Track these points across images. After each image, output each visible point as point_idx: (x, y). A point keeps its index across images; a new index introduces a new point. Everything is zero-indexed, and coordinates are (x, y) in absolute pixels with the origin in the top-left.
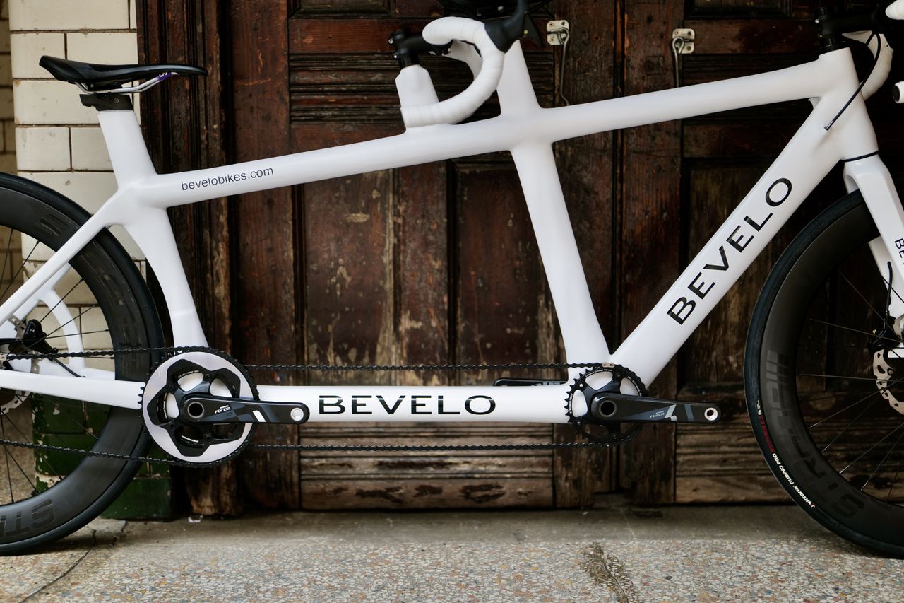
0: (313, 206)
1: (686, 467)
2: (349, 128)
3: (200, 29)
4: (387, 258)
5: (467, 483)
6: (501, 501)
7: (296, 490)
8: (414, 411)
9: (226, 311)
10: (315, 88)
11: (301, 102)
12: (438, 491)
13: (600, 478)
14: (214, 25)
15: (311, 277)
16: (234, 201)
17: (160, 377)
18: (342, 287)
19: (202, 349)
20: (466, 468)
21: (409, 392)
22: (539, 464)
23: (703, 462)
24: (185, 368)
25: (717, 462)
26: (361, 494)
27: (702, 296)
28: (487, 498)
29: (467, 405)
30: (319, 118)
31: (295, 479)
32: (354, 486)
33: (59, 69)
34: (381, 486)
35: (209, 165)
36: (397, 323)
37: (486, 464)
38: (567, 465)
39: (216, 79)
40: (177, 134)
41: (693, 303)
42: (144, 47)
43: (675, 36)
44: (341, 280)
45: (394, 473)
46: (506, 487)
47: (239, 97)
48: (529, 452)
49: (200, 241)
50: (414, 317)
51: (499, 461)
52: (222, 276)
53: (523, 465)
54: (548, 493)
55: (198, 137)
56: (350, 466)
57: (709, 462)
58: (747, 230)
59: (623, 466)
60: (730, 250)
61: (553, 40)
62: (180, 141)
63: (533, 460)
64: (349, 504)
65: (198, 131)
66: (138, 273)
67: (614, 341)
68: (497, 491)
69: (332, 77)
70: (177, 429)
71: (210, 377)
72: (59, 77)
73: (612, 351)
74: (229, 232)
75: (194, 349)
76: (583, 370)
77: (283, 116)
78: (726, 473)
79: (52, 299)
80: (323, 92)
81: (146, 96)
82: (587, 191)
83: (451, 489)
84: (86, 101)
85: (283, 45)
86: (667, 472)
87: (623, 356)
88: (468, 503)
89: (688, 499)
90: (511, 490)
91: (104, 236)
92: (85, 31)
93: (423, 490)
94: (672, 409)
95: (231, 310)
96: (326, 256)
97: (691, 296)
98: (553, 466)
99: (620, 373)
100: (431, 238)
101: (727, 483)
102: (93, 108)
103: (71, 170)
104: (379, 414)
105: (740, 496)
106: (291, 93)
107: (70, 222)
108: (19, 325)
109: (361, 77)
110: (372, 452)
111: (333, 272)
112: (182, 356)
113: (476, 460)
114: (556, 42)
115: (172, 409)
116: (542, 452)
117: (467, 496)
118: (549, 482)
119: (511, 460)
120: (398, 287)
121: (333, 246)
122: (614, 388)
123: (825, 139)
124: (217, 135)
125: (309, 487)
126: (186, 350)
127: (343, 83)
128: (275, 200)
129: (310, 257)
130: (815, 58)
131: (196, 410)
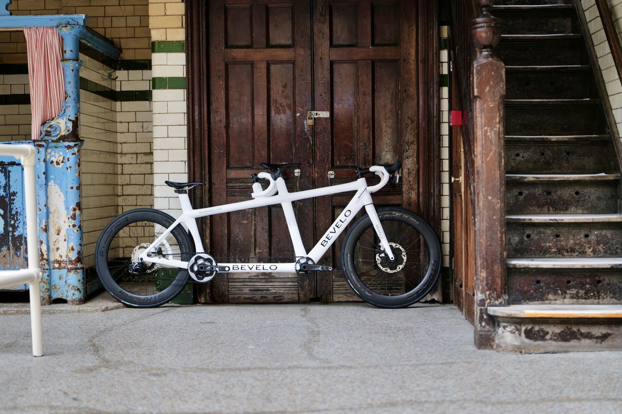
0: (233, 218)
1: (336, 291)
2: (242, 198)
3: (203, 172)
4: (252, 233)
5: (275, 295)
6: (284, 300)
7: (227, 297)
8: (257, 269)
9: (209, 247)
10: (234, 187)
11: (229, 191)
12: (267, 297)
13: (311, 294)
14: (207, 171)
15: (232, 238)
16: (211, 216)
17: (193, 260)
18: (240, 241)
19: (203, 253)
20: (274, 291)
21: (255, 264)
22: (294, 290)
23: (340, 290)
24: (199, 258)
25: (345, 290)
26: (245, 298)
27: (329, 240)
28: (280, 299)
29: (270, 267)
30: (234, 195)
31: (227, 294)
32: (243, 296)
33: (169, 183)
34: (251, 296)
35: (205, 207)
36: (255, 251)
37: (280, 290)
38: (302, 291)
39: (207, 185)
40: (197, 200)
41: (327, 242)
42: (189, 178)
43: (329, 173)
44: (240, 239)
45: (254, 292)
46: (285, 296)
47: (213, 190)
48: (292, 287)
49: (202, 227)
50: (260, 249)
51: (283, 289)
52: (208, 237)
53: (290, 290)
54: (297, 298)
55: (202, 201)
56: (242, 290)
57: (342, 290)
58: (340, 223)
59: (318, 291)
60: (336, 228)
61: (296, 175)
62: (198, 201)
63: (293, 289)
64: (242, 301)
65: (202, 199)
66: (187, 233)
67: (308, 251)
68: (282, 298)
69: (238, 185)
70: (197, 273)
71: (206, 260)
72: (170, 186)
73: (307, 254)
74: (210, 225)
75: (201, 253)
76: (299, 258)
77: (225, 194)
78: (347, 293)
79: (165, 242)
80: (236, 188)
81: (189, 190)
82: (306, 215)
83: (270, 297)
84: (176, 192)
85: (225, 176)
86: (331, 293)
87: (309, 255)
88: (275, 301)
89: (336, 301)
90: (287, 297)
91: (179, 225)
92: (174, 173)
93: (262, 297)
94: (320, 267)
95: (210, 246)
96: (236, 232)
97: (327, 240)
98: (298, 290)
99: (308, 259)
100: (264, 227)
101: (347, 296)
102: (177, 193)
103: (169, 209)
104: (248, 270)
105: (351, 299)
106: (227, 189)
107: (171, 221)
108: (156, 249)
109: (245, 184)
110: (248, 287)
111: (238, 237)
112: (199, 255)
113: (277, 289)
114: (297, 175)
115: (196, 268)
116: (295, 286)
117: (274, 299)
118: (297, 295)
119: (287, 289)
120: (255, 241)
121: (238, 230)
122: (306, 263)
123: (358, 200)
124: (207, 200)
125: (231, 296)
126: (199, 253)
127: (241, 186)
128: (222, 217)
129: (232, 232)
130: (356, 180)
131: (202, 268)
